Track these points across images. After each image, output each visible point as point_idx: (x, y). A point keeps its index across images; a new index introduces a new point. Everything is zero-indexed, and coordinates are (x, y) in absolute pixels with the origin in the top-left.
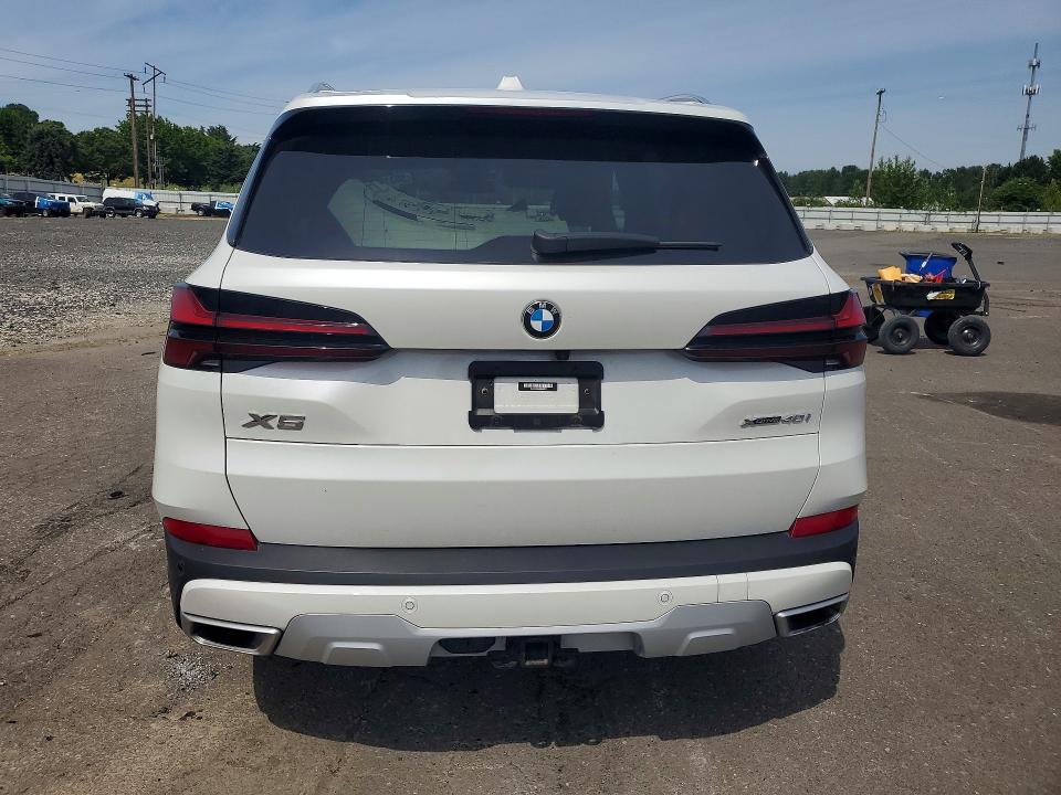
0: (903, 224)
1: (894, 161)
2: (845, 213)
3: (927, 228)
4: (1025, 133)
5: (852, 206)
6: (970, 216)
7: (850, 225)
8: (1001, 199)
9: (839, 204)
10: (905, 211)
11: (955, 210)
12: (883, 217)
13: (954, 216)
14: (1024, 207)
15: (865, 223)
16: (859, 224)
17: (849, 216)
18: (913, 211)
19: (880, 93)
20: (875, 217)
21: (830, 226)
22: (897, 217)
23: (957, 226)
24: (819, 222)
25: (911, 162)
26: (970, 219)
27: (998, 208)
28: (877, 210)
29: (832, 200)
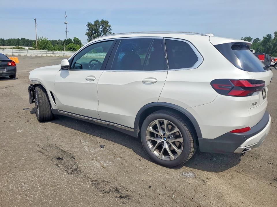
0: (48, 54)
1: (42, 38)
2: (32, 51)
3: (53, 55)
4: (67, 33)
5: (33, 49)
6: (63, 52)
7: (34, 55)
8: (68, 48)
9: (29, 49)
10: (47, 51)
11: (59, 51)
12: (42, 52)
13: (59, 52)
14: (73, 50)
15: (38, 54)
16: (36, 54)
17: (33, 52)
18: (49, 51)
19: (35, 19)
20: (40, 52)
21: (28, 55)
22: (46, 53)
23: (60, 55)
24: (25, 54)
25: (46, 38)
26: (63, 53)
27: (68, 50)
28: (40, 51)
29: (27, 48)
